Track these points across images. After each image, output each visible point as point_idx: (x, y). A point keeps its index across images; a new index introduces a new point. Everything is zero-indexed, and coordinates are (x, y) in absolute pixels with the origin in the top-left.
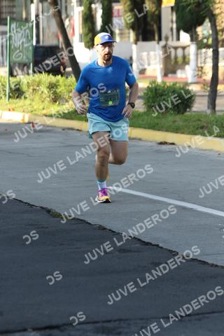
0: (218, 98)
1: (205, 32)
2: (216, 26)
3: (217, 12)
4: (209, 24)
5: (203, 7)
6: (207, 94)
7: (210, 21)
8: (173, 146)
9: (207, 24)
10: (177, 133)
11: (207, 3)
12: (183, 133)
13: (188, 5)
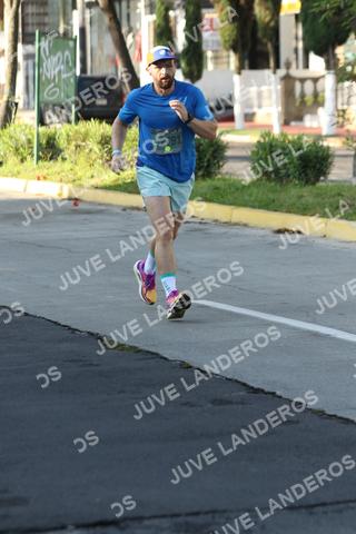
1: (349, 55)
5: (346, 14)
9: (352, 42)
10: (305, 215)
13: (322, 12)
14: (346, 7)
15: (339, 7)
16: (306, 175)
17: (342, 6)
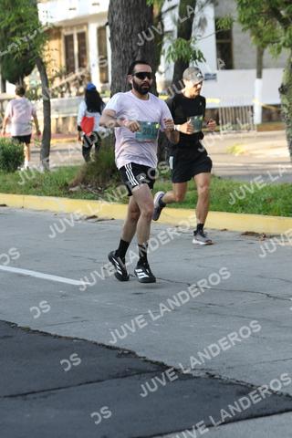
0: (51, 154)
1: (33, 82)
2: (46, 76)
3: (46, 59)
4: (38, 74)
5: (32, 55)
6: (39, 149)
7: (40, 70)
8: (5, 208)
9: (36, 73)
10: (8, 193)
11: (35, 51)
12: (14, 193)
13: (14, 54)
14: (31, 49)
15: (26, 50)
16: (8, 166)
17: (28, 49)
